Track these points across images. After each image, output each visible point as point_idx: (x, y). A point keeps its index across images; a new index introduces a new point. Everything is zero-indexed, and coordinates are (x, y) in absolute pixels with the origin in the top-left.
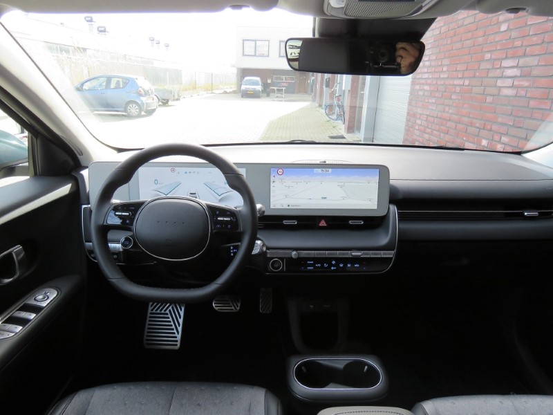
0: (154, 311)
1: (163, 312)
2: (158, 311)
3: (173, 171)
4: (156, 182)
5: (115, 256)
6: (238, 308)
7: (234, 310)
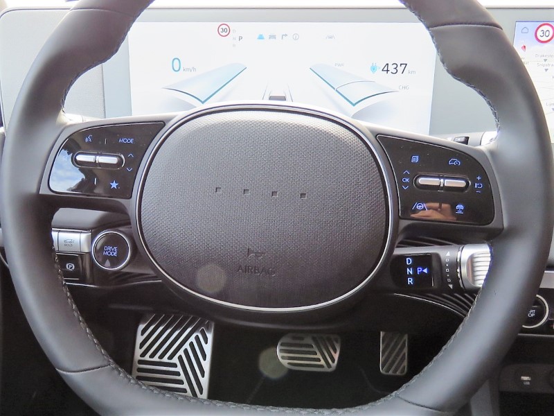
0: (147, 358)
1: (165, 359)
2: (156, 359)
3: (225, 32)
4: (176, 65)
5: (70, 267)
6: (334, 365)
7: (326, 369)
